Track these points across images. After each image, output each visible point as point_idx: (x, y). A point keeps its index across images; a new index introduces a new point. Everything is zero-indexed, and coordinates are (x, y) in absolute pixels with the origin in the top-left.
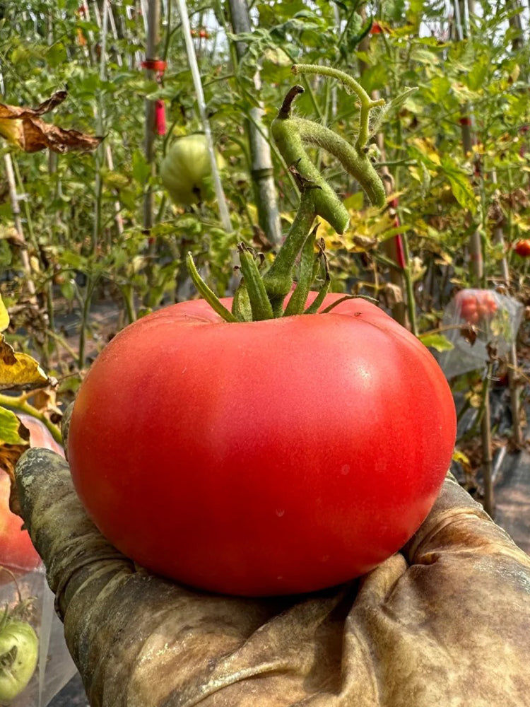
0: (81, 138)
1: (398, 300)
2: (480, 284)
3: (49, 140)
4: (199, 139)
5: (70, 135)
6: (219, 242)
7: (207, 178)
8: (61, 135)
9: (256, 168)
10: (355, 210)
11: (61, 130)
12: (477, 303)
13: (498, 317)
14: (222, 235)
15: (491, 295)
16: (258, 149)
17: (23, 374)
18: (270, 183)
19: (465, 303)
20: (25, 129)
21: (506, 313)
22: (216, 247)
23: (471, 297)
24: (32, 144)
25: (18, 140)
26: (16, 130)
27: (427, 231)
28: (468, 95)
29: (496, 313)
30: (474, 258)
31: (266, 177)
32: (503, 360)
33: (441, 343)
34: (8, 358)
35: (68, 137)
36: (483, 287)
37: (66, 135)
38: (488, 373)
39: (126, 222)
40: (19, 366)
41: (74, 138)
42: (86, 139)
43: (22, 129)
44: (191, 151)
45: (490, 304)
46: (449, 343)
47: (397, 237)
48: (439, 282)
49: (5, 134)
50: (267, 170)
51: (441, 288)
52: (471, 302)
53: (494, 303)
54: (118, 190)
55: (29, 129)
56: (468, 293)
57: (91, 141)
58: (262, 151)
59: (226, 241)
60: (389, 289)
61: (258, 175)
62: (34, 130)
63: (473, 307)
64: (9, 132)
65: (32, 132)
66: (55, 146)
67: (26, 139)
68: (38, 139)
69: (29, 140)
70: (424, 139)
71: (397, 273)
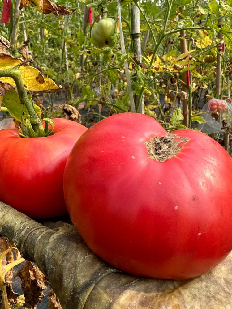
0: (65, 10)
1: (186, 99)
2: (219, 97)
3: (53, 8)
4: (110, 20)
5: (61, 8)
6: (120, 57)
7: (112, 36)
8: (57, 8)
9: (134, 33)
10: (173, 57)
11: (58, 6)
12: (218, 105)
13: (226, 112)
14: (121, 55)
15: (224, 102)
16: (135, 25)
17: (47, 87)
18: (139, 40)
19: (213, 104)
20: (44, 3)
21: (230, 110)
22: (119, 60)
23: (215, 102)
24: (46, 10)
25: (41, 7)
26: (40, 2)
27: (197, 75)
28: (228, 8)
29: (225, 111)
30: (217, 87)
31: (137, 37)
32: (229, 127)
33: (201, 120)
34: (41, 80)
35: (60, 9)
36: (220, 99)
37: (59, 8)
38: (218, 136)
39: (69, 65)
40: (45, 84)
41: (62, 9)
42: (67, 10)
43: (43, 3)
44: (107, 24)
45: (223, 106)
46: (205, 120)
47: (187, 71)
48: (197, 101)
49: (36, 4)
50: (138, 34)
51: (197, 103)
52: (215, 104)
53: (225, 106)
54: (71, 46)
55: (45, 3)
56: (214, 100)
57: (69, 11)
58: (137, 26)
59: (123, 57)
60: (182, 93)
61: (134, 36)
62: (47, 3)
63: (215, 106)
64: (38, 3)
65: (46, 4)
66: (55, 11)
67: (44, 7)
68: (48, 8)
69: (45, 8)
70: (203, 31)
71: (186, 87)
